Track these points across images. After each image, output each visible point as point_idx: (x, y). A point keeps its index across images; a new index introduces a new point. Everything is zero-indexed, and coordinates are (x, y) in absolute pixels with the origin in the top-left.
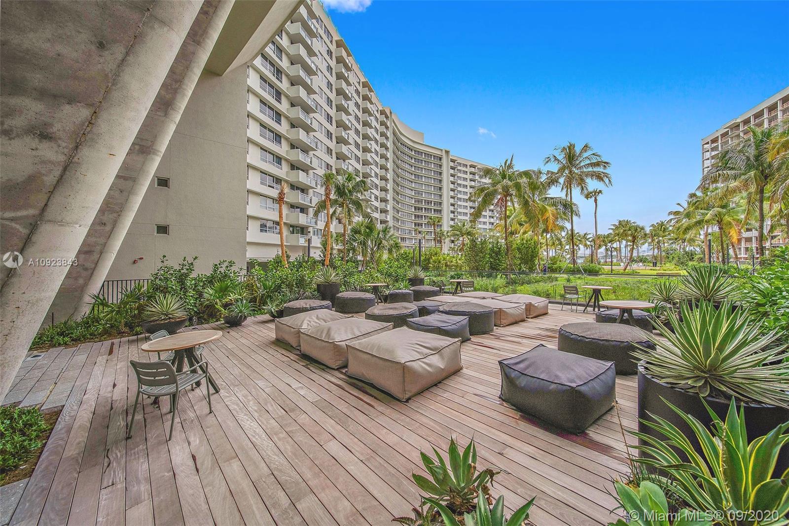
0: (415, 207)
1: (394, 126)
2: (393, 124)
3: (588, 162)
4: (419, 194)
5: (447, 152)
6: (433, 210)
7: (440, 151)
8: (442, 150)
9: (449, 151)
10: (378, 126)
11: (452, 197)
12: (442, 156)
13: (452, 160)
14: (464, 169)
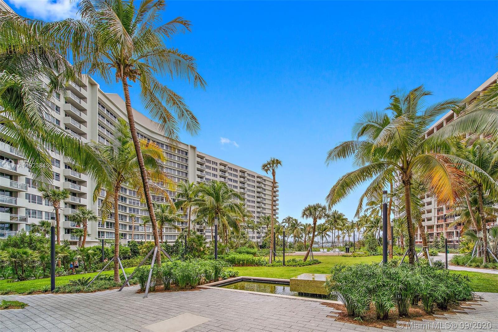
5: (194, 148)
7: (186, 146)
8: (188, 145)
9: (196, 147)
12: (188, 150)
13: (198, 156)
14: (214, 166)
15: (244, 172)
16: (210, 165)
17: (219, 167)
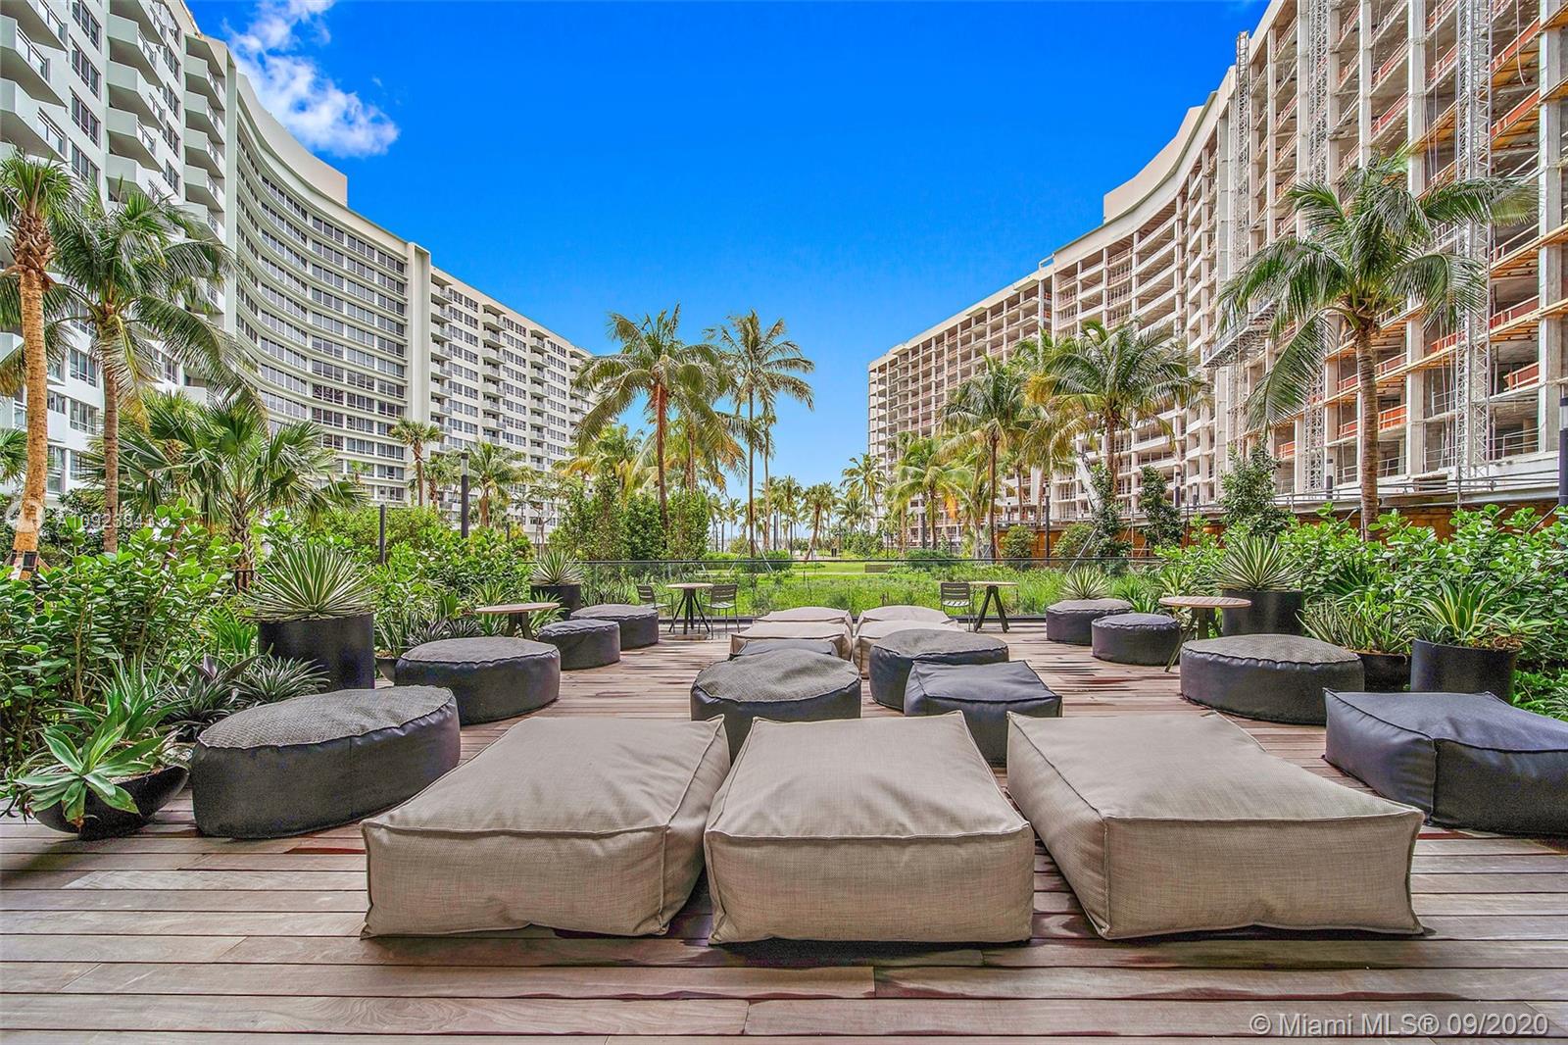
0: (314, 385)
1: (241, 113)
2: (238, 109)
3: (779, 357)
4: (328, 349)
6: (376, 404)
10: (179, 164)
11: (437, 379)
12: (406, 259)
13: (436, 281)
14: (470, 312)
15: (540, 337)
16: (461, 308)
17: (481, 316)
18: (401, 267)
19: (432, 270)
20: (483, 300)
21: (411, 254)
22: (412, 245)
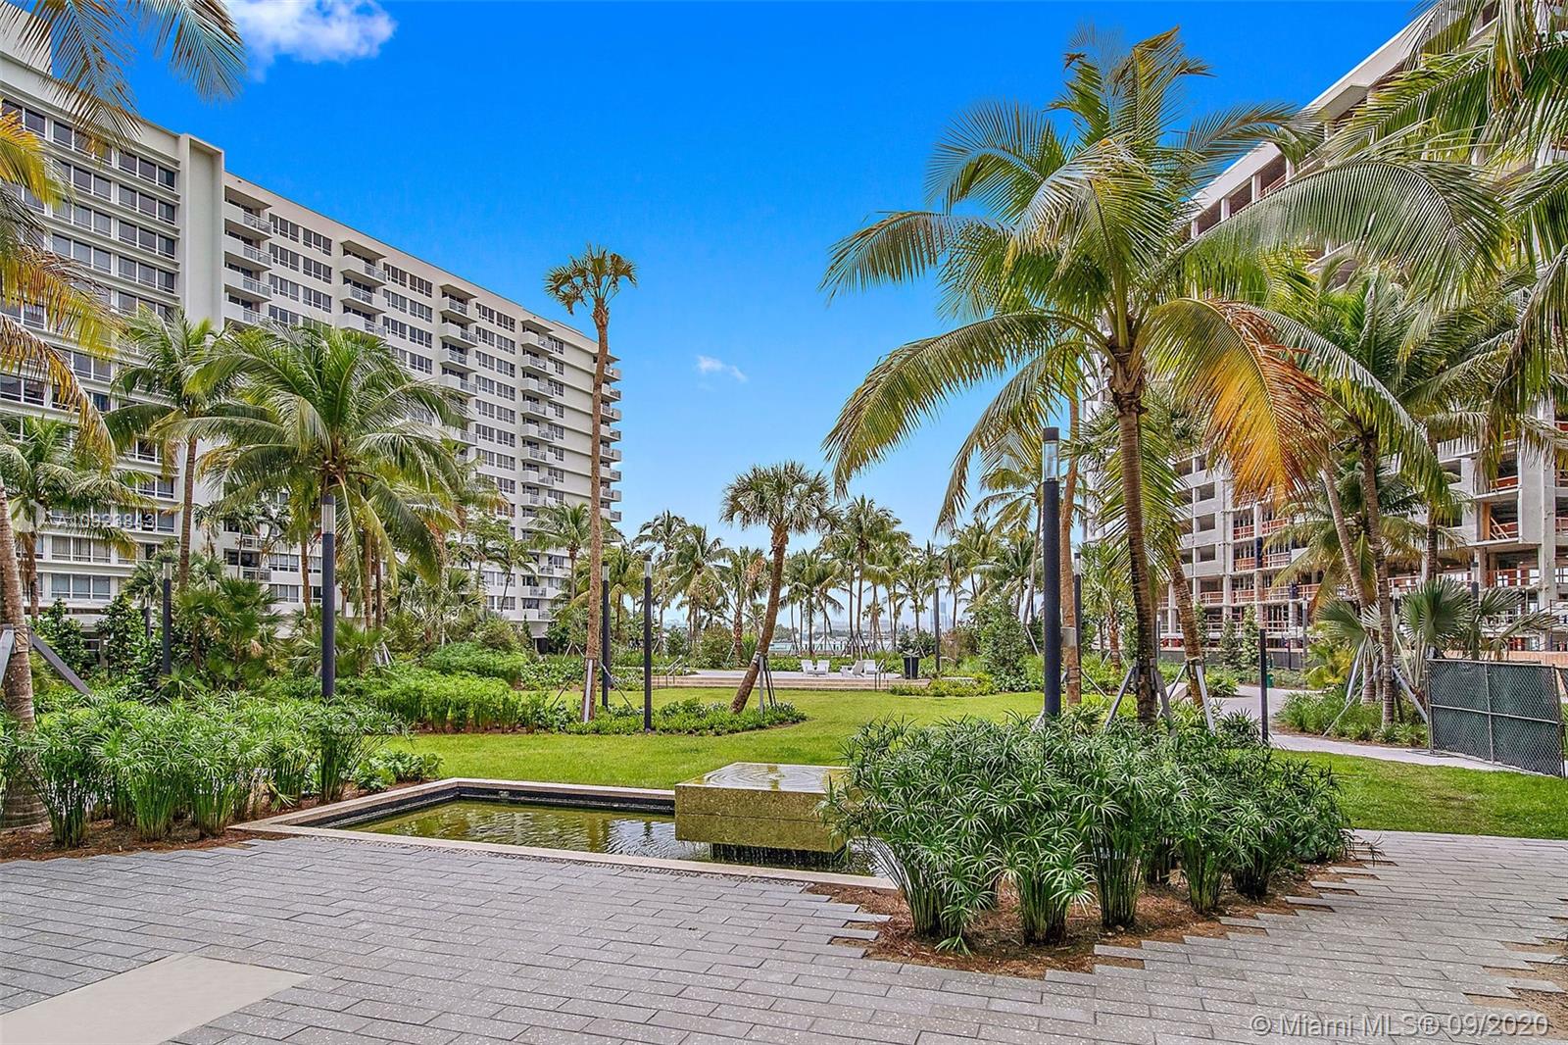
12: (177, 163)
13: (233, 198)
14: (315, 254)
15: (462, 298)
16: (298, 247)
17: (337, 261)
18: (170, 177)
19: (228, 180)
20: (340, 235)
21: (184, 154)
22: (185, 140)
